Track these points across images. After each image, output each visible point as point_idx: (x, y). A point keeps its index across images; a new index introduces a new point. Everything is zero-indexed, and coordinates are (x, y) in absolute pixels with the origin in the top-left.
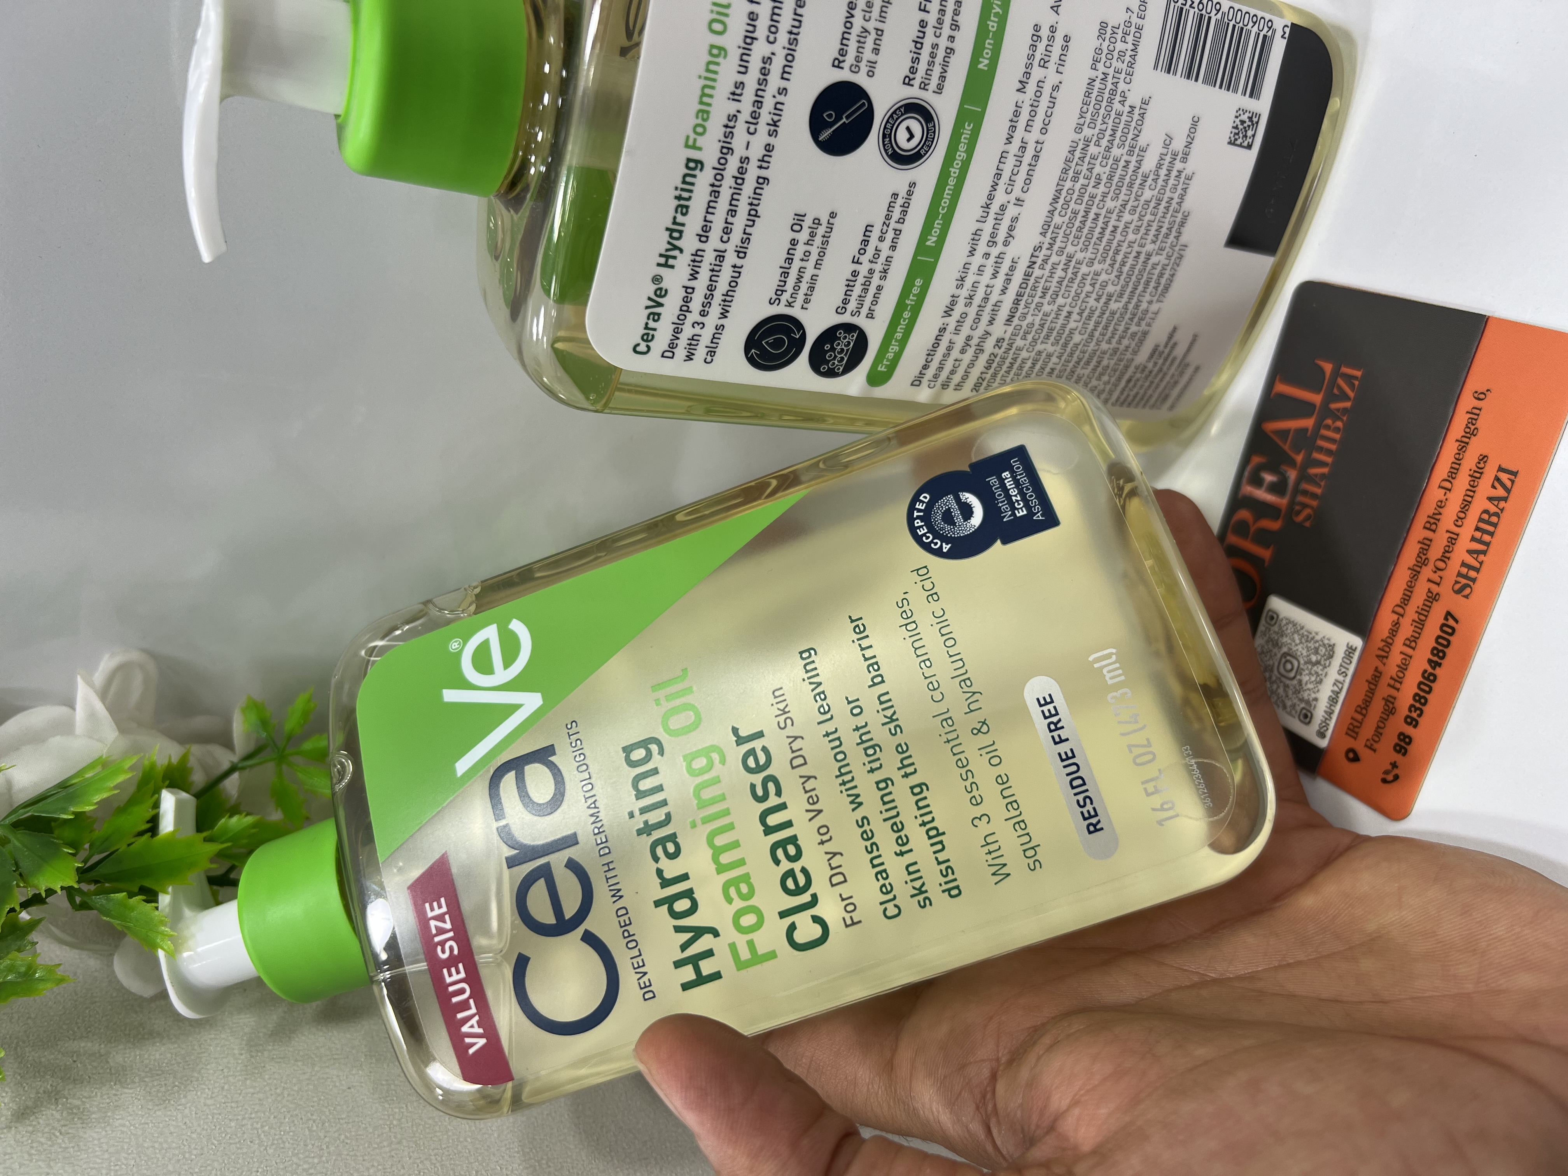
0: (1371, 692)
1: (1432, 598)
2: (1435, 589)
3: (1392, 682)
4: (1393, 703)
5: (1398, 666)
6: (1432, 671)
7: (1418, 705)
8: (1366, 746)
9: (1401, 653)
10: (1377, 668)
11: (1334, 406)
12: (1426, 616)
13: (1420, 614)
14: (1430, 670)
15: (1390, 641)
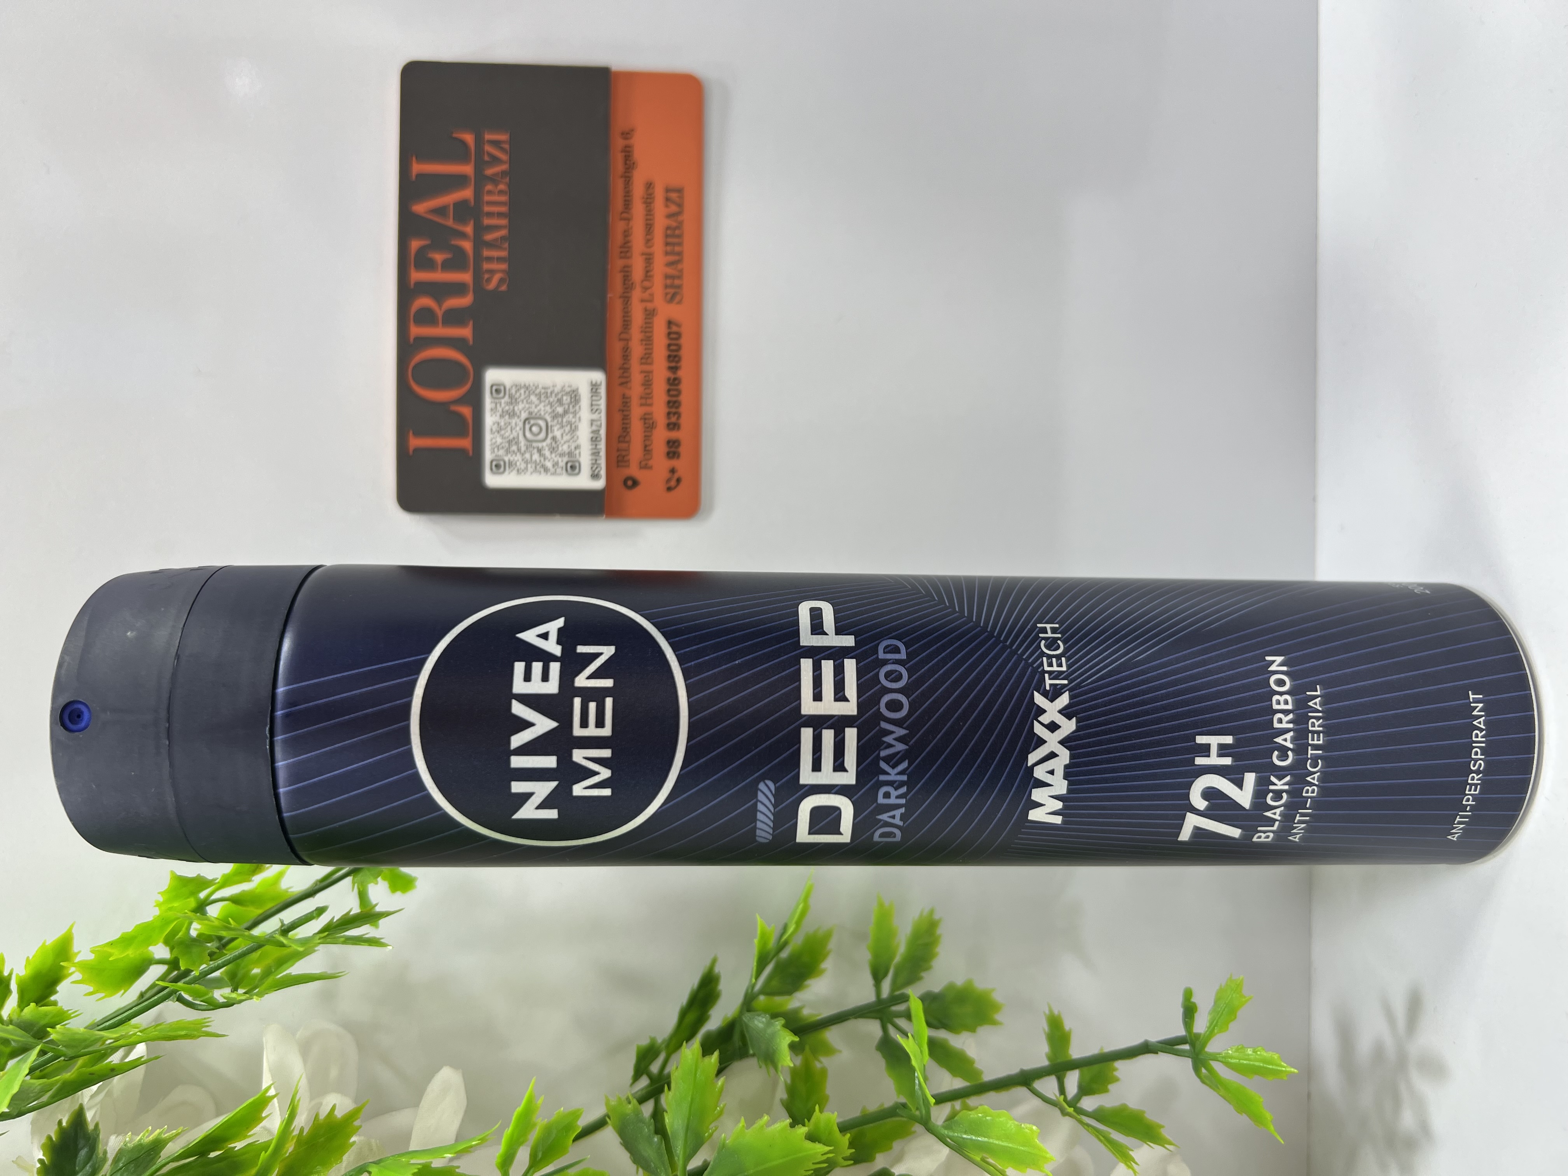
0: (626, 418)
1: (650, 314)
2: (649, 306)
3: (643, 401)
4: (651, 419)
5: (643, 385)
6: (675, 376)
7: (673, 410)
8: (641, 468)
9: (641, 372)
10: (624, 395)
11: (489, 172)
12: (652, 332)
13: (646, 332)
14: (672, 376)
15: (625, 366)
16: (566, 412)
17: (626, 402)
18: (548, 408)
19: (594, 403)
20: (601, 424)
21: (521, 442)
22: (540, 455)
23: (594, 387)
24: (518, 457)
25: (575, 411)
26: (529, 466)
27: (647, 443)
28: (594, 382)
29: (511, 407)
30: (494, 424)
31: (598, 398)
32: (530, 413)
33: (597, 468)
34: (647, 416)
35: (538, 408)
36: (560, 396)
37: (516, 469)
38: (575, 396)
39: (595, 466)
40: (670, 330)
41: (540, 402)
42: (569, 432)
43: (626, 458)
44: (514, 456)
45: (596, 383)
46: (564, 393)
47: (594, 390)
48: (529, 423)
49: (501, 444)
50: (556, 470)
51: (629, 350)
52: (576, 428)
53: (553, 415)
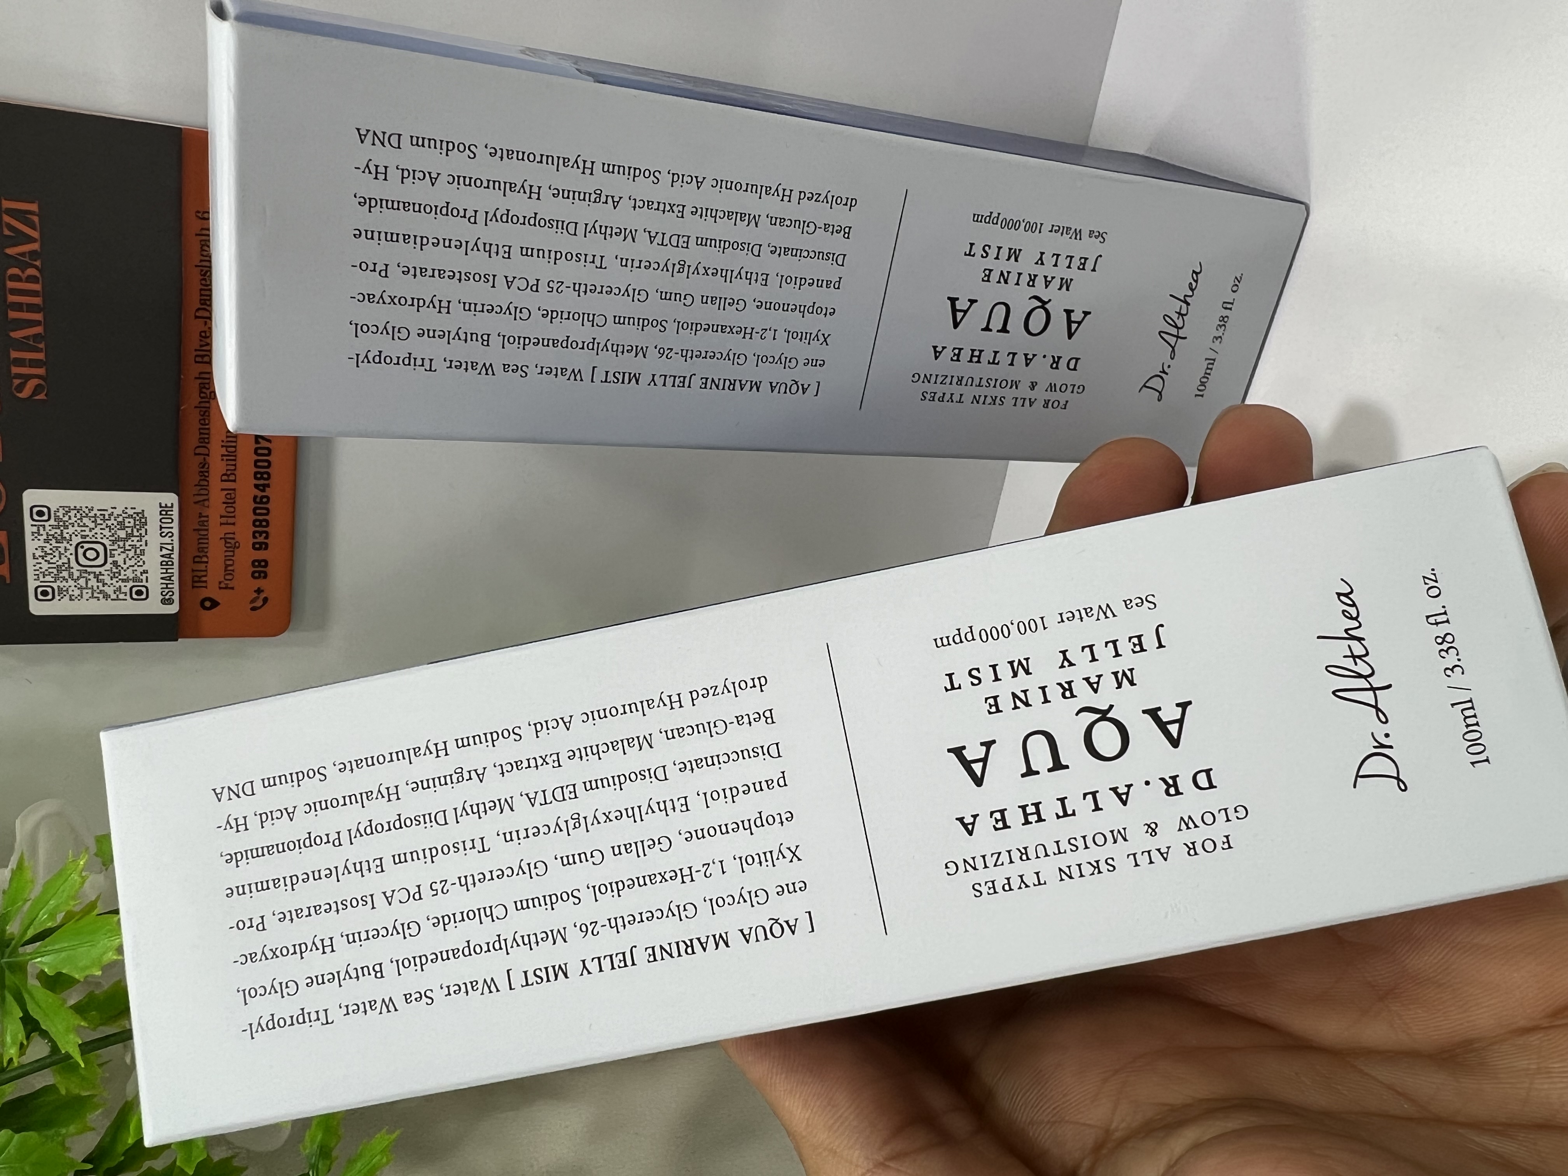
16: (129, 536)
17: (203, 522)
18: (106, 532)
19: (164, 525)
20: (173, 547)
21: (72, 568)
22: (98, 582)
23: (165, 510)
24: (71, 583)
25: (141, 534)
26: (85, 591)
27: (229, 563)
28: (163, 505)
29: (59, 531)
30: (36, 549)
31: (170, 521)
32: (82, 538)
33: (169, 592)
34: (228, 536)
35: (94, 532)
36: (120, 519)
37: (68, 595)
38: (141, 519)
39: (167, 590)
40: (259, 446)
41: (96, 527)
42: (133, 557)
43: (204, 579)
44: (64, 583)
45: (166, 505)
46: (124, 515)
47: (164, 513)
48: (82, 547)
49: (46, 570)
50: (117, 596)
51: (207, 466)
52: (143, 552)
53: (113, 538)
